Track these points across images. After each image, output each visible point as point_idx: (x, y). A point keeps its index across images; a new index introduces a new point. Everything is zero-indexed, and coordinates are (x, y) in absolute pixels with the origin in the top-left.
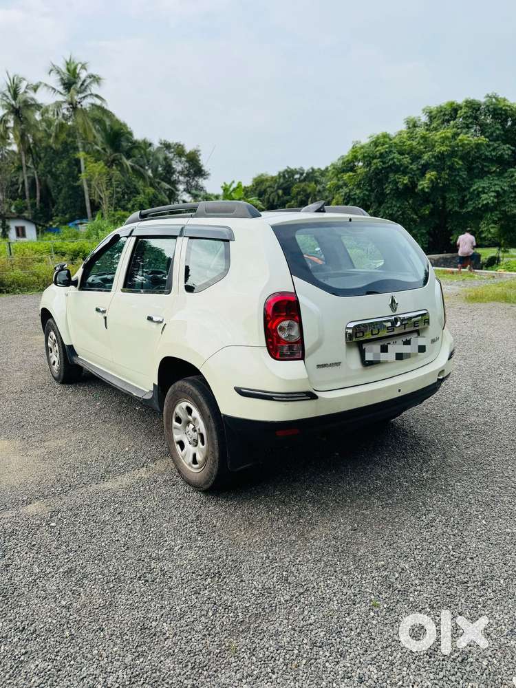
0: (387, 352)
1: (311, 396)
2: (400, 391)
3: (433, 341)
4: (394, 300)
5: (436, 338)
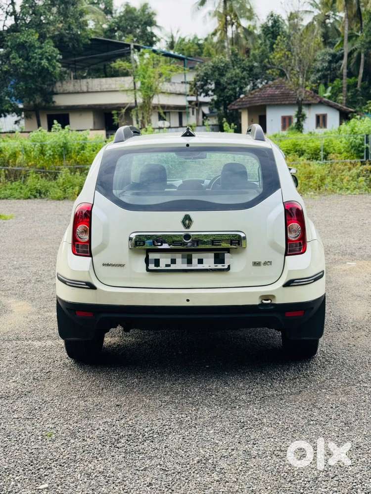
0: (175, 263)
1: (92, 287)
2: (188, 300)
3: (256, 264)
4: (187, 218)
5: (263, 262)
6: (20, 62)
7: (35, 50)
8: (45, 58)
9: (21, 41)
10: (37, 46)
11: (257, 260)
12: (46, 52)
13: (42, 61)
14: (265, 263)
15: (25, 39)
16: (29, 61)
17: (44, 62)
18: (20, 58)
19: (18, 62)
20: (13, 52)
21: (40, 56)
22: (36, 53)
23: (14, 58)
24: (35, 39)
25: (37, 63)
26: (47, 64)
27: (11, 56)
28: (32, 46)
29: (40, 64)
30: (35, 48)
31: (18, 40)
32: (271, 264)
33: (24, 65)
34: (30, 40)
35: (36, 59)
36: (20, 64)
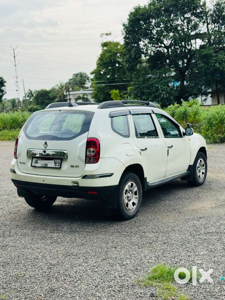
2: (44, 181)
3: (72, 166)
4: (46, 143)
5: (75, 166)
6: (203, 66)
7: (212, 58)
8: (218, 62)
9: (204, 54)
10: (213, 56)
11: (72, 165)
12: (219, 59)
13: (216, 64)
14: (76, 166)
15: (206, 52)
16: (208, 64)
17: (217, 65)
18: (203, 63)
19: (202, 66)
20: (200, 60)
21: (215, 61)
22: (212, 60)
23: (199, 64)
24: (213, 52)
25: (213, 65)
26: (218, 66)
27: (198, 63)
28: (211, 56)
29: (214, 66)
30: (213, 57)
31: (203, 53)
32: (79, 167)
33: (205, 67)
34: (209, 52)
35: (212, 64)
36: (203, 67)
